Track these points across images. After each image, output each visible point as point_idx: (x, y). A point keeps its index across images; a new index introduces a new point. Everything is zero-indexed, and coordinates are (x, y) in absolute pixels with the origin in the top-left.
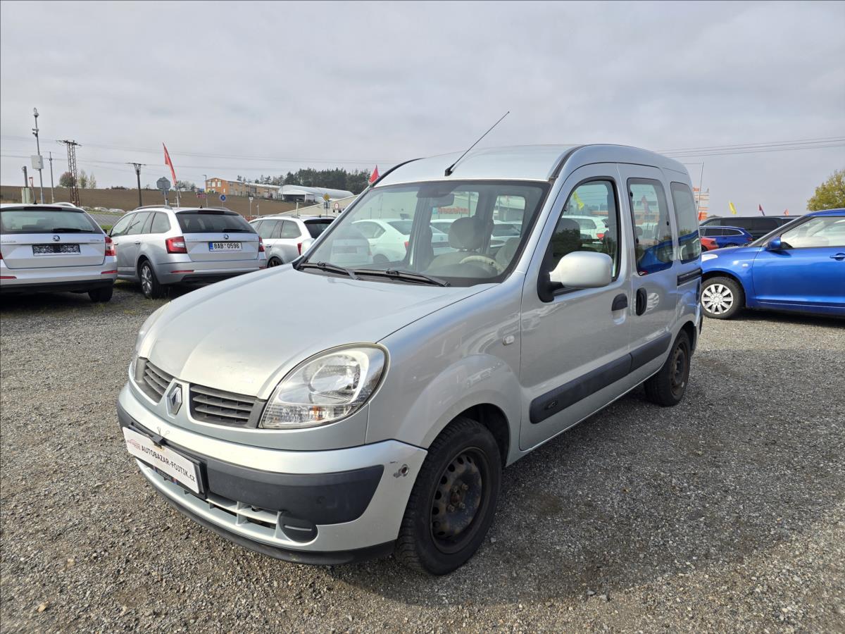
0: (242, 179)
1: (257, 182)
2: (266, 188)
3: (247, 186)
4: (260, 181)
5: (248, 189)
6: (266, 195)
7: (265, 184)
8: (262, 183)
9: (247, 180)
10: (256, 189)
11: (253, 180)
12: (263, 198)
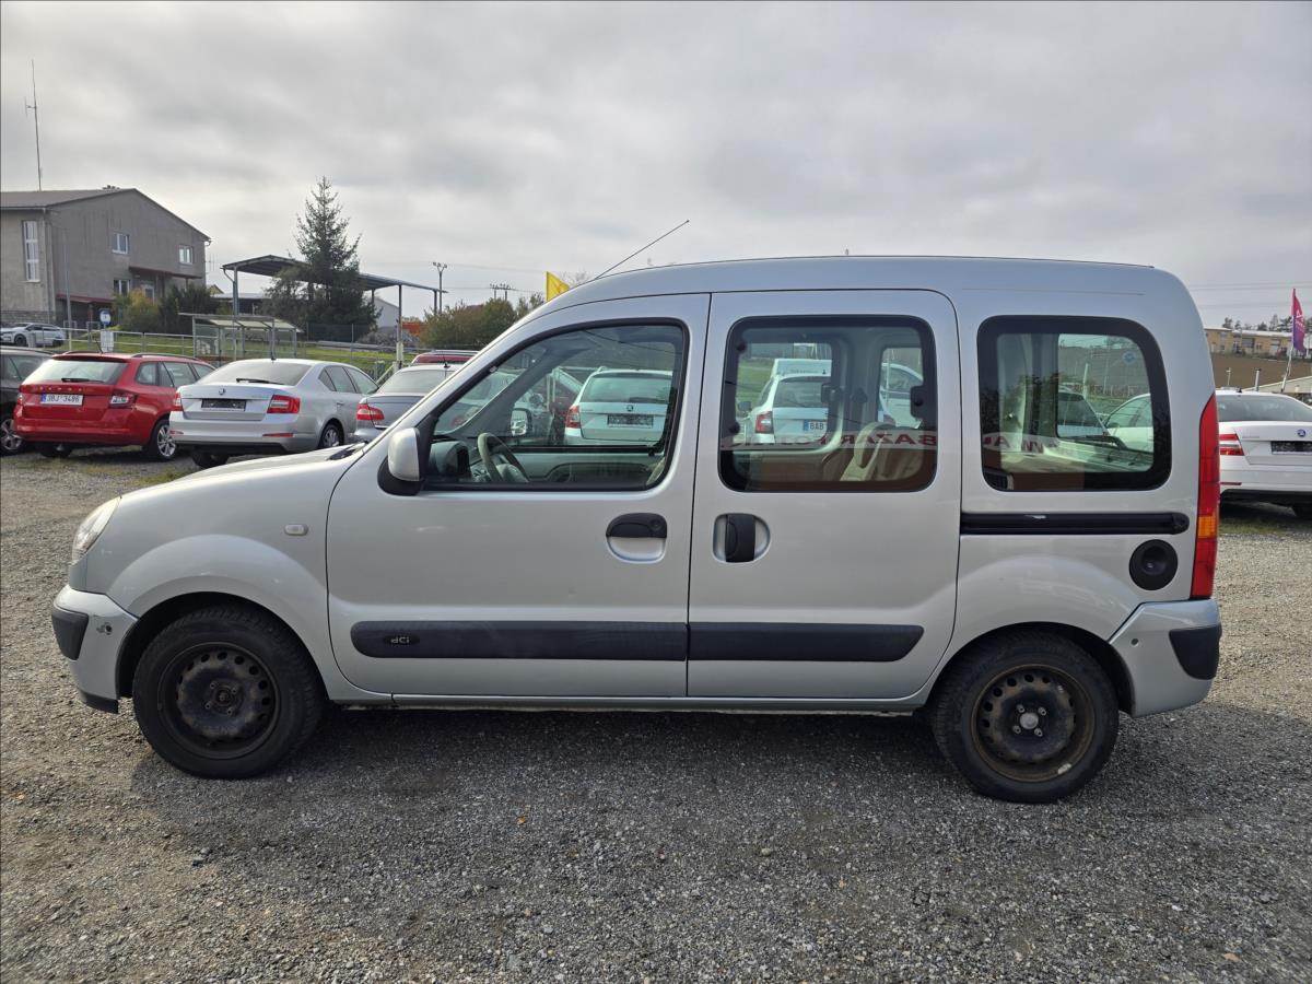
0: (1233, 324)
1: (1262, 328)
2: (1273, 338)
3: (1237, 336)
4: (1268, 325)
5: (1239, 342)
6: (1274, 350)
7: (1280, 330)
8: (1271, 330)
9: (1242, 326)
10: (1254, 340)
11: (1256, 323)
12: (1267, 356)
